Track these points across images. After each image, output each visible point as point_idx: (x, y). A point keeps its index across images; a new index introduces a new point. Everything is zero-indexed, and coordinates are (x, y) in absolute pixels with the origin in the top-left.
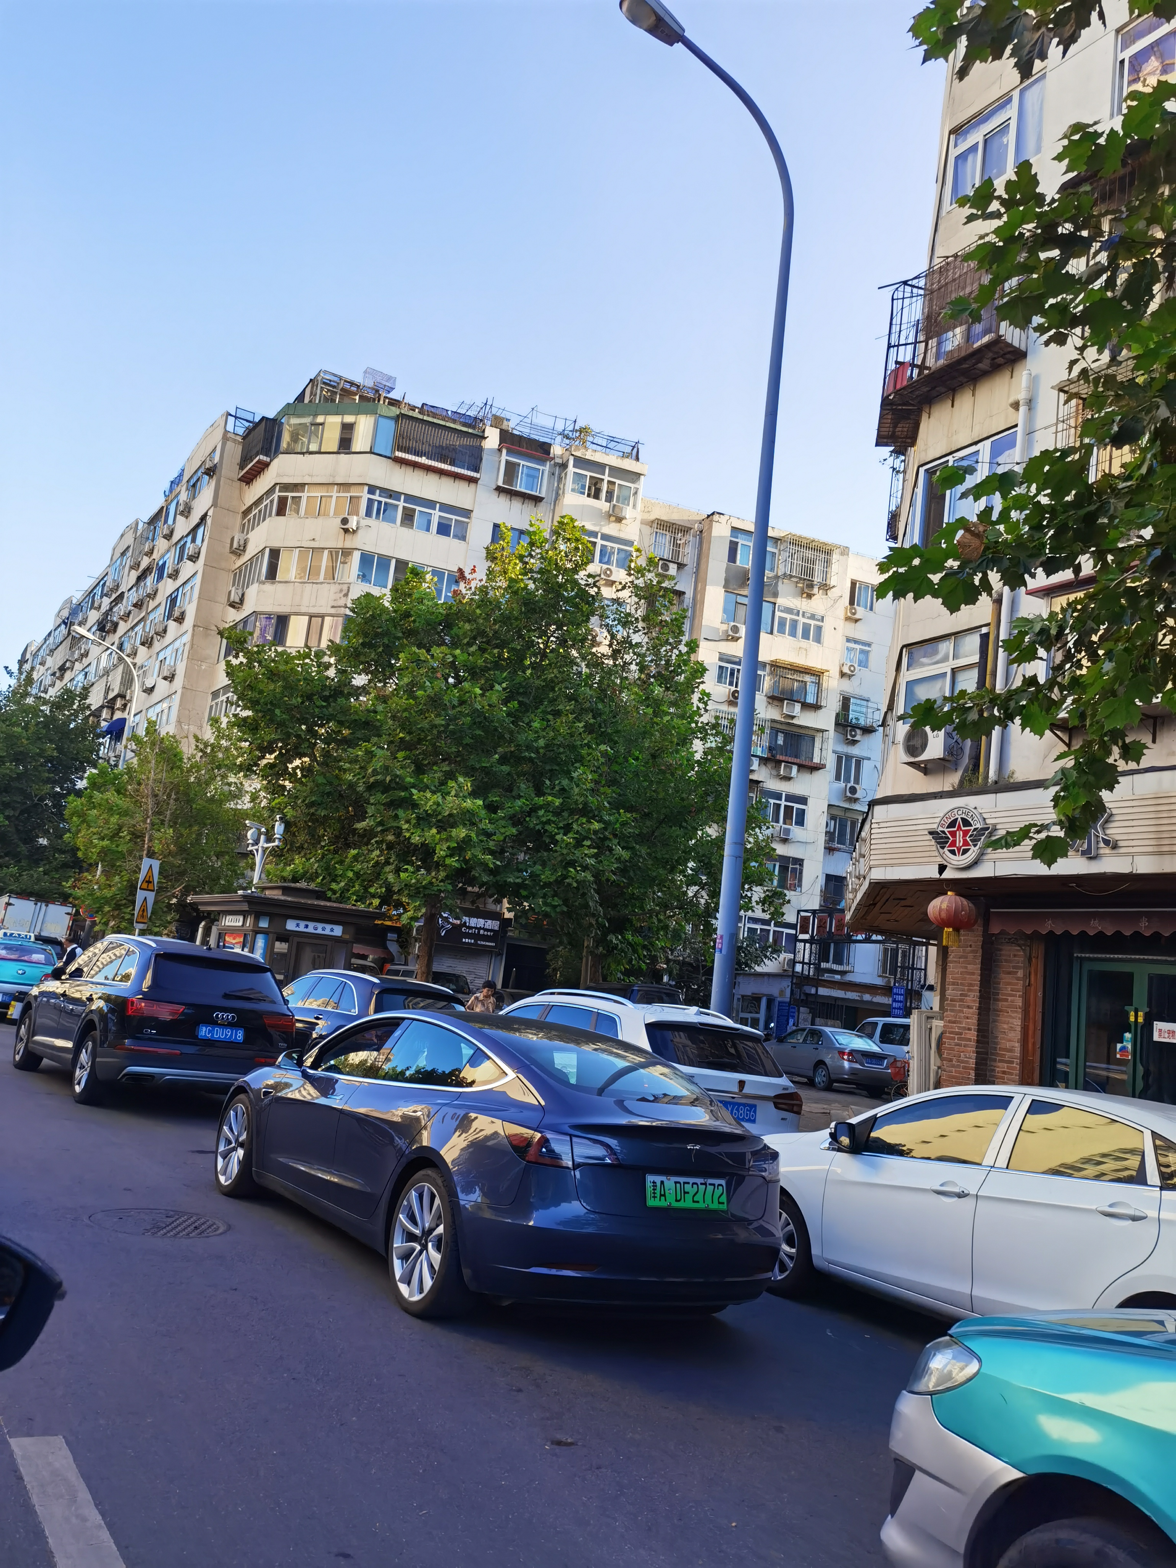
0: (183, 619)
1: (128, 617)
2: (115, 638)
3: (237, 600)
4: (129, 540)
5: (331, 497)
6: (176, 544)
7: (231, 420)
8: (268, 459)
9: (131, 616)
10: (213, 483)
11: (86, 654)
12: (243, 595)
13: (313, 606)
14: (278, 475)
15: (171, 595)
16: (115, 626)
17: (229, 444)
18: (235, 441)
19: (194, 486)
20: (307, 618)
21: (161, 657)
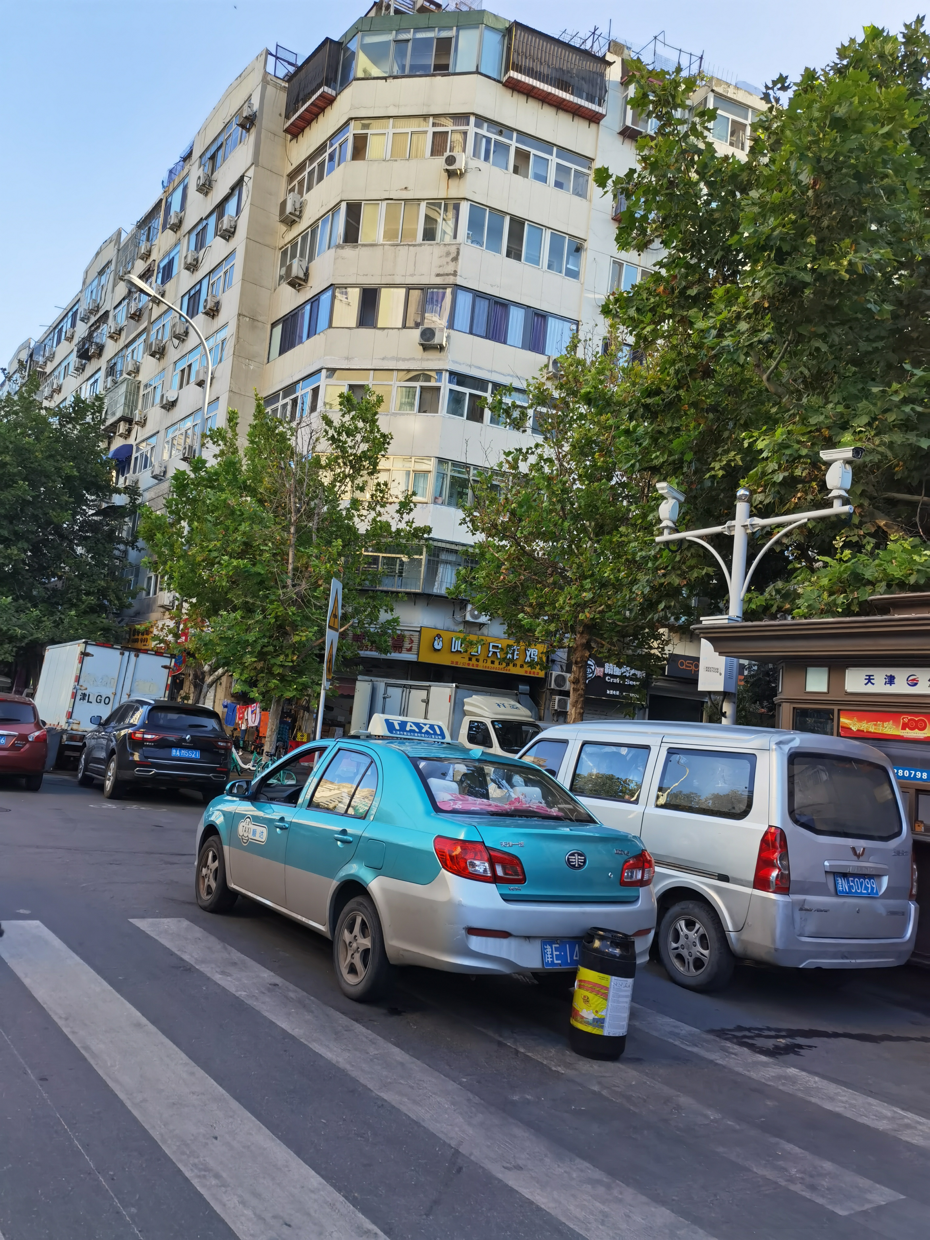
0: (218, 311)
1: (120, 334)
2: (103, 363)
3: (301, 275)
4: (111, 253)
5: (425, 132)
6: (189, 232)
7: (271, 59)
8: (334, 93)
9: (124, 334)
10: (251, 139)
11: (59, 390)
12: (307, 269)
13: (412, 275)
14: (353, 107)
15: (189, 291)
16: (101, 348)
17: (270, 89)
18: (276, 85)
19: (213, 158)
20: (403, 291)
21: (183, 365)
